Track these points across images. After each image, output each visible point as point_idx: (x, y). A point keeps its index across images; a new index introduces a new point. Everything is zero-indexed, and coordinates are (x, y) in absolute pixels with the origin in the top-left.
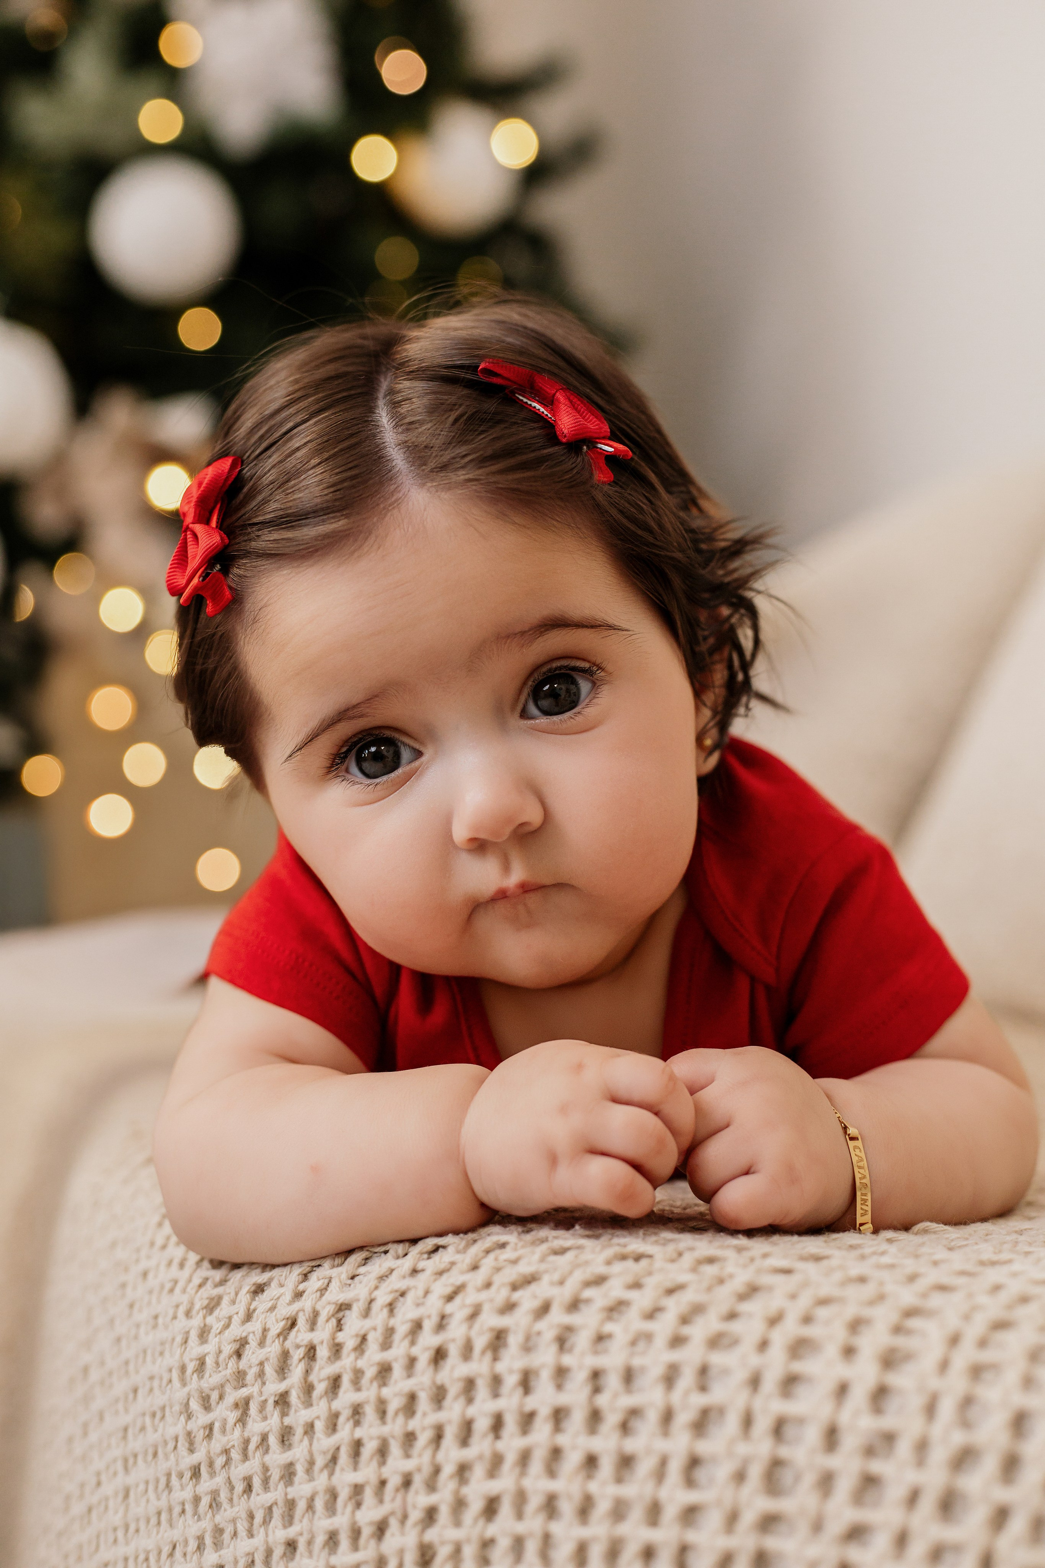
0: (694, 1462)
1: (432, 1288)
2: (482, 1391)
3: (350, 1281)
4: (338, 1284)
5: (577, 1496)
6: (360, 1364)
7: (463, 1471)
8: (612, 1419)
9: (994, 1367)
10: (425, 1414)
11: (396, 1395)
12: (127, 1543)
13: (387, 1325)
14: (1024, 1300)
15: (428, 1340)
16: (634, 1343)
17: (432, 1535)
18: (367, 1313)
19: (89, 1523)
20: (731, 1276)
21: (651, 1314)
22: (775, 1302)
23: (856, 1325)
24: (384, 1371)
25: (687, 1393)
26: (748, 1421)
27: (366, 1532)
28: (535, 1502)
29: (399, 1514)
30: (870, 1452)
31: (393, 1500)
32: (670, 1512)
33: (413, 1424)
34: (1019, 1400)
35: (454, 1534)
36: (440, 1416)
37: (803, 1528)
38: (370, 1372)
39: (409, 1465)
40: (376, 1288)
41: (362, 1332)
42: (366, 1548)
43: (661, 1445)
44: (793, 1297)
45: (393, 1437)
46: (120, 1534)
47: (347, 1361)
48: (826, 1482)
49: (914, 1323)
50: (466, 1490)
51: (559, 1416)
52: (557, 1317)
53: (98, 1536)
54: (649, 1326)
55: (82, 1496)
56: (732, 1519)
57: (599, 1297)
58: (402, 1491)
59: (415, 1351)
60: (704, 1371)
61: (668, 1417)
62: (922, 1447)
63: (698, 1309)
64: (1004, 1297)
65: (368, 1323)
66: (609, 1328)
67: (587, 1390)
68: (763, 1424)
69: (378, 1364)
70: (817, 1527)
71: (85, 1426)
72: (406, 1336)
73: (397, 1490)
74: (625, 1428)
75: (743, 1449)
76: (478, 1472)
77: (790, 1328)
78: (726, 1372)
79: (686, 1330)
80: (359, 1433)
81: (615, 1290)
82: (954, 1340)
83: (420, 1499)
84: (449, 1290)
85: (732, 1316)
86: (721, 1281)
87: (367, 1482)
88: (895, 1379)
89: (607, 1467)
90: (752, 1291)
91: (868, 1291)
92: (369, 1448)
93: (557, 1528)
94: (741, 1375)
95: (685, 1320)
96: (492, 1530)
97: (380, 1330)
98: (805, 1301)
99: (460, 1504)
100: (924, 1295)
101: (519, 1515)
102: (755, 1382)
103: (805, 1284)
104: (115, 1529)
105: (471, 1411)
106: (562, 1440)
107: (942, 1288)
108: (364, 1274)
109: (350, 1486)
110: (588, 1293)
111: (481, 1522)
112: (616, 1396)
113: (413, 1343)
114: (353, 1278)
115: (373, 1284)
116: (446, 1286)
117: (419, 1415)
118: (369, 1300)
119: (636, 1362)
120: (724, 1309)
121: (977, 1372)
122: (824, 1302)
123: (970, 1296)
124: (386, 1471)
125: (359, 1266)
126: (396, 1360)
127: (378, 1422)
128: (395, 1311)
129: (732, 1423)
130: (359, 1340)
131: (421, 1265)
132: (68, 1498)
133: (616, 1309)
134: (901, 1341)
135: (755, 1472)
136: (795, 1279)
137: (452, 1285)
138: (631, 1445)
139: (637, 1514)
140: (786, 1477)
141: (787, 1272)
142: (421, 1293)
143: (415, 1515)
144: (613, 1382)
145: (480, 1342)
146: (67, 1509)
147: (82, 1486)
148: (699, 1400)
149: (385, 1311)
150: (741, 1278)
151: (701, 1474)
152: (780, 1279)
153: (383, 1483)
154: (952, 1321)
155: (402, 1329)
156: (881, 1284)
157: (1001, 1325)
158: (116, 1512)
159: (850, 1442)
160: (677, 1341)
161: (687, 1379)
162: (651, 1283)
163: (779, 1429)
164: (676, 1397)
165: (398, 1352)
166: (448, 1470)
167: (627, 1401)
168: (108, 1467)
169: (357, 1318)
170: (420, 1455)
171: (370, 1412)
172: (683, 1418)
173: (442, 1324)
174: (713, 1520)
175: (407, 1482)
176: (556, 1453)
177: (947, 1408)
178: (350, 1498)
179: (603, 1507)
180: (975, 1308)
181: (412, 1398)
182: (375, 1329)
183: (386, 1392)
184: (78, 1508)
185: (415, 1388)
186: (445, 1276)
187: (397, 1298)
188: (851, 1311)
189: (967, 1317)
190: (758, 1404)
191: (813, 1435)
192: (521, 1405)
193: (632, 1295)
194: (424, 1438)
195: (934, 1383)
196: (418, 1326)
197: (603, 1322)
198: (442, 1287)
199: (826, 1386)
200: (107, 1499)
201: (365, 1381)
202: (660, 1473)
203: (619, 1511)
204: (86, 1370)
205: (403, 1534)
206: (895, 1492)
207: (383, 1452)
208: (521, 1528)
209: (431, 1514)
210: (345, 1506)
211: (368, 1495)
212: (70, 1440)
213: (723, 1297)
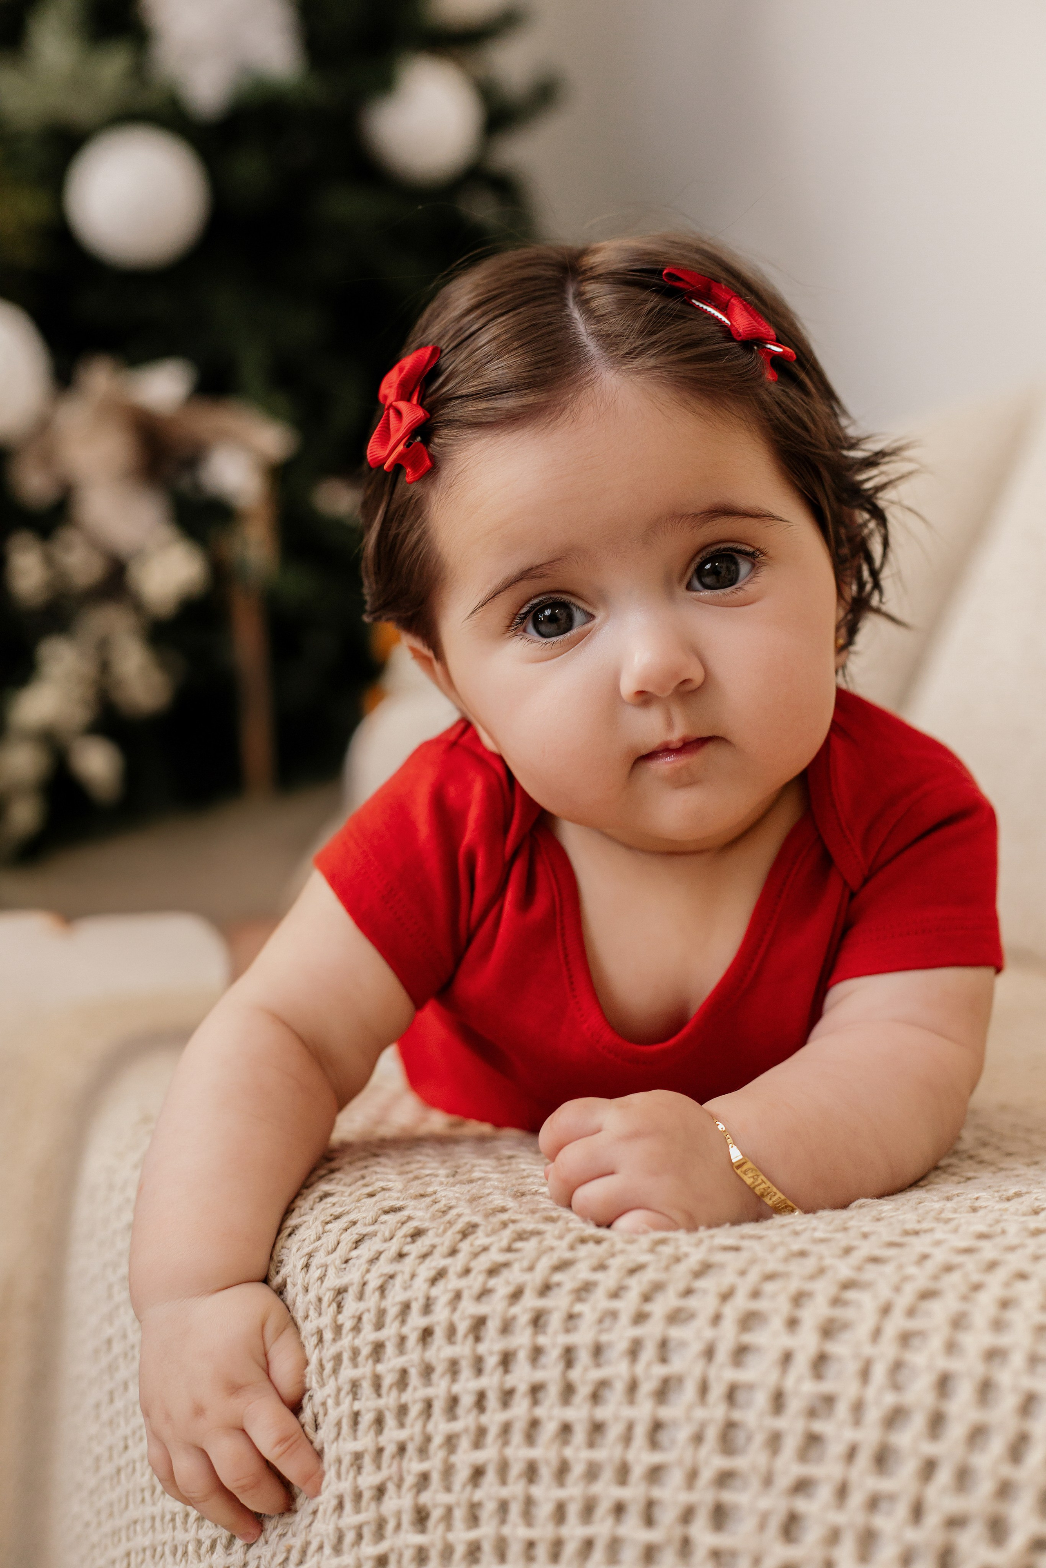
0: (657, 1426)
1: (418, 1271)
2: (466, 1371)
3: (344, 1266)
4: (334, 1270)
5: (555, 1463)
6: (357, 1342)
7: (451, 1442)
8: (583, 1391)
9: (920, 1334)
10: (415, 1389)
11: (390, 1371)
12: (154, 1504)
13: (379, 1307)
14: (949, 1268)
15: (416, 1321)
16: (600, 1321)
17: (425, 1498)
18: (361, 1297)
19: (119, 1482)
20: (686, 1255)
21: (616, 1294)
22: (728, 1278)
23: (799, 1299)
24: (378, 1349)
25: (649, 1365)
26: (704, 1389)
27: (367, 1495)
28: (516, 1469)
29: (396, 1479)
30: (812, 1413)
31: (390, 1466)
32: (637, 1472)
33: (406, 1397)
34: (943, 1363)
35: (444, 1498)
36: (430, 1392)
37: (755, 1483)
38: (366, 1351)
39: (402, 1435)
40: (368, 1271)
41: (358, 1314)
42: (367, 1510)
43: (628, 1412)
44: (743, 1273)
45: (388, 1409)
46: (147, 1494)
47: (346, 1340)
48: (775, 1441)
49: (851, 1295)
50: (454, 1459)
51: (536, 1390)
52: (530, 1302)
53: (127, 1496)
54: (616, 1304)
55: (111, 1458)
56: (692, 1476)
57: (567, 1280)
58: (398, 1459)
59: (405, 1330)
60: (664, 1345)
61: (633, 1387)
62: (858, 1408)
63: (658, 1287)
64: (930, 1267)
65: (362, 1306)
66: (578, 1308)
67: (560, 1366)
68: (717, 1391)
69: (373, 1343)
70: (768, 1481)
71: (111, 1394)
72: (397, 1317)
73: (393, 1457)
74: (596, 1397)
75: (700, 1413)
76: (465, 1443)
77: (740, 1303)
78: (683, 1344)
79: (648, 1307)
80: (357, 1406)
81: (582, 1272)
82: (886, 1310)
83: (414, 1466)
84: (432, 1273)
85: (688, 1292)
86: (677, 1260)
87: (366, 1450)
88: (834, 1348)
89: (580, 1435)
90: (705, 1269)
91: (810, 1264)
92: (367, 1419)
93: (537, 1491)
94: (696, 1347)
95: (647, 1298)
96: (478, 1495)
97: (373, 1312)
98: (753, 1276)
99: (448, 1471)
100: (859, 1269)
101: (503, 1481)
102: (709, 1353)
103: (753, 1261)
104: (143, 1490)
105: (456, 1388)
106: (540, 1412)
107: (875, 1260)
108: (358, 1257)
109: (351, 1453)
110: (557, 1277)
111: (469, 1488)
112: (586, 1369)
113: (403, 1322)
114: (346, 1262)
115: (364, 1267)
116: (429, 1269)
117: (410, 1389)
118: (362, 1284)
119: (604, 1338)
120: (681, 1286)
121: (905, 1339)
122: (770, 1277)
123: (900, 1267)
124: (383, 1440)
125: (351, 1250)
126: (388, 1339)
127: (374, 1396)
128: (386, 1292)
129: (690, 1391)
130: (356, 1320)
131: (406, 1249)
132: (98, 1459)
133: (584, 1290)
134: (839, 1313)
135: (712, 1434)
136: (744, 1256)
137: (434, 1268)
138: (602, 1413)
139: (608, 1475)
140: (740, 1437)
141: (737, 1249)
142: (407, 1276)
143: (410, 1480)
144: (583, 1357)
145: (463, 1327)
146: (97, 1469)
147: (111, 1449)
148: (660, 1371)
149: (377, 1294)
150: (695, 1258)
151: (664, 1437)
152: (729, 1256)
153: (380, 1451)
154: (884, 1292)
155: (393, 1311)
156: (821, 1258)
157: (927, 1295)
158: (143, 1475)
159: (795, 1405)
160: (640, 1318)
161: (648, 1353)
162: (615, 1263)
163: (732, 1395)
164: (640, 1368)
165: (390, 1331)
166: (437, 1440)
167: (596, 1374)
168: (134, 1433)
169: (353, 1300)
170: (412, 1426)
171: (366, 1388)
172: (647, 1387)
173: (427, 1308)
174: (675, 1478)
175: (402, 1449)
176: (534, 1424)
177: (879, 1373)
178: (352, 1465)
179: (578, 1470)
180: (906, 1279)
181: (404, 1372)
182: (368, 1311)
183: (380, 1368)
184: (107, 1469)
185: (406, 1365)
186: (428, 1261)
187: (387, 1280)
188: (794, 1285)
189: (897, 1289)
190: (713, 1373)
191: (761, 1399)
192: (502, 1383)
193: (599, 1276)
194: (415, 1410)
195: (868, 1350)
196: (406, 1307)
197: (572, 1304)
198: (426, 1271)
199: (773, 1355)
200: (134, 1462)
201: (361, 1359)
202: (627, 1438)
203: (592, 1473)
204: (109, 1342)
205: (399, 1497)
206: (835, 1449)
207: (379, 1422)
208: (505, 1492)
209: (424, 1479)
210: (348, 1472)
211: (367, 1461)
212: (97, 1406)
213: (681, 1274)
